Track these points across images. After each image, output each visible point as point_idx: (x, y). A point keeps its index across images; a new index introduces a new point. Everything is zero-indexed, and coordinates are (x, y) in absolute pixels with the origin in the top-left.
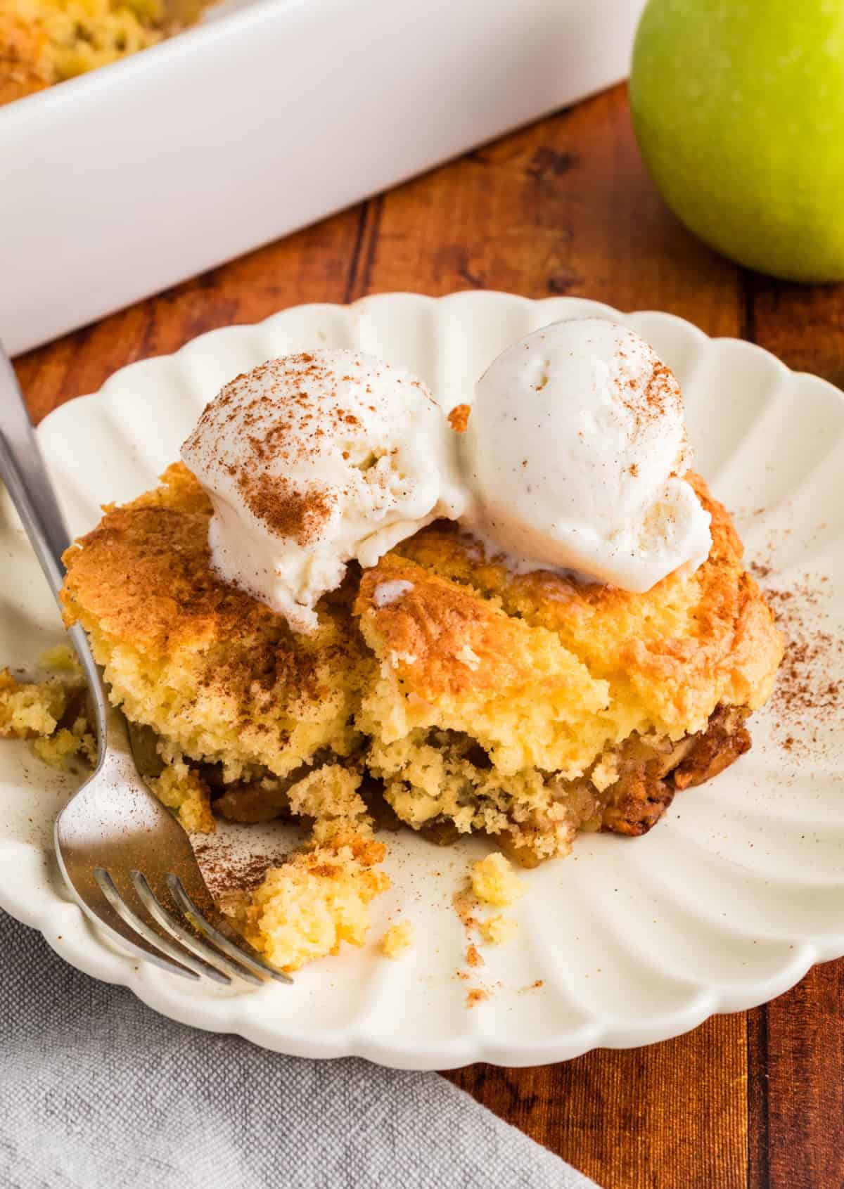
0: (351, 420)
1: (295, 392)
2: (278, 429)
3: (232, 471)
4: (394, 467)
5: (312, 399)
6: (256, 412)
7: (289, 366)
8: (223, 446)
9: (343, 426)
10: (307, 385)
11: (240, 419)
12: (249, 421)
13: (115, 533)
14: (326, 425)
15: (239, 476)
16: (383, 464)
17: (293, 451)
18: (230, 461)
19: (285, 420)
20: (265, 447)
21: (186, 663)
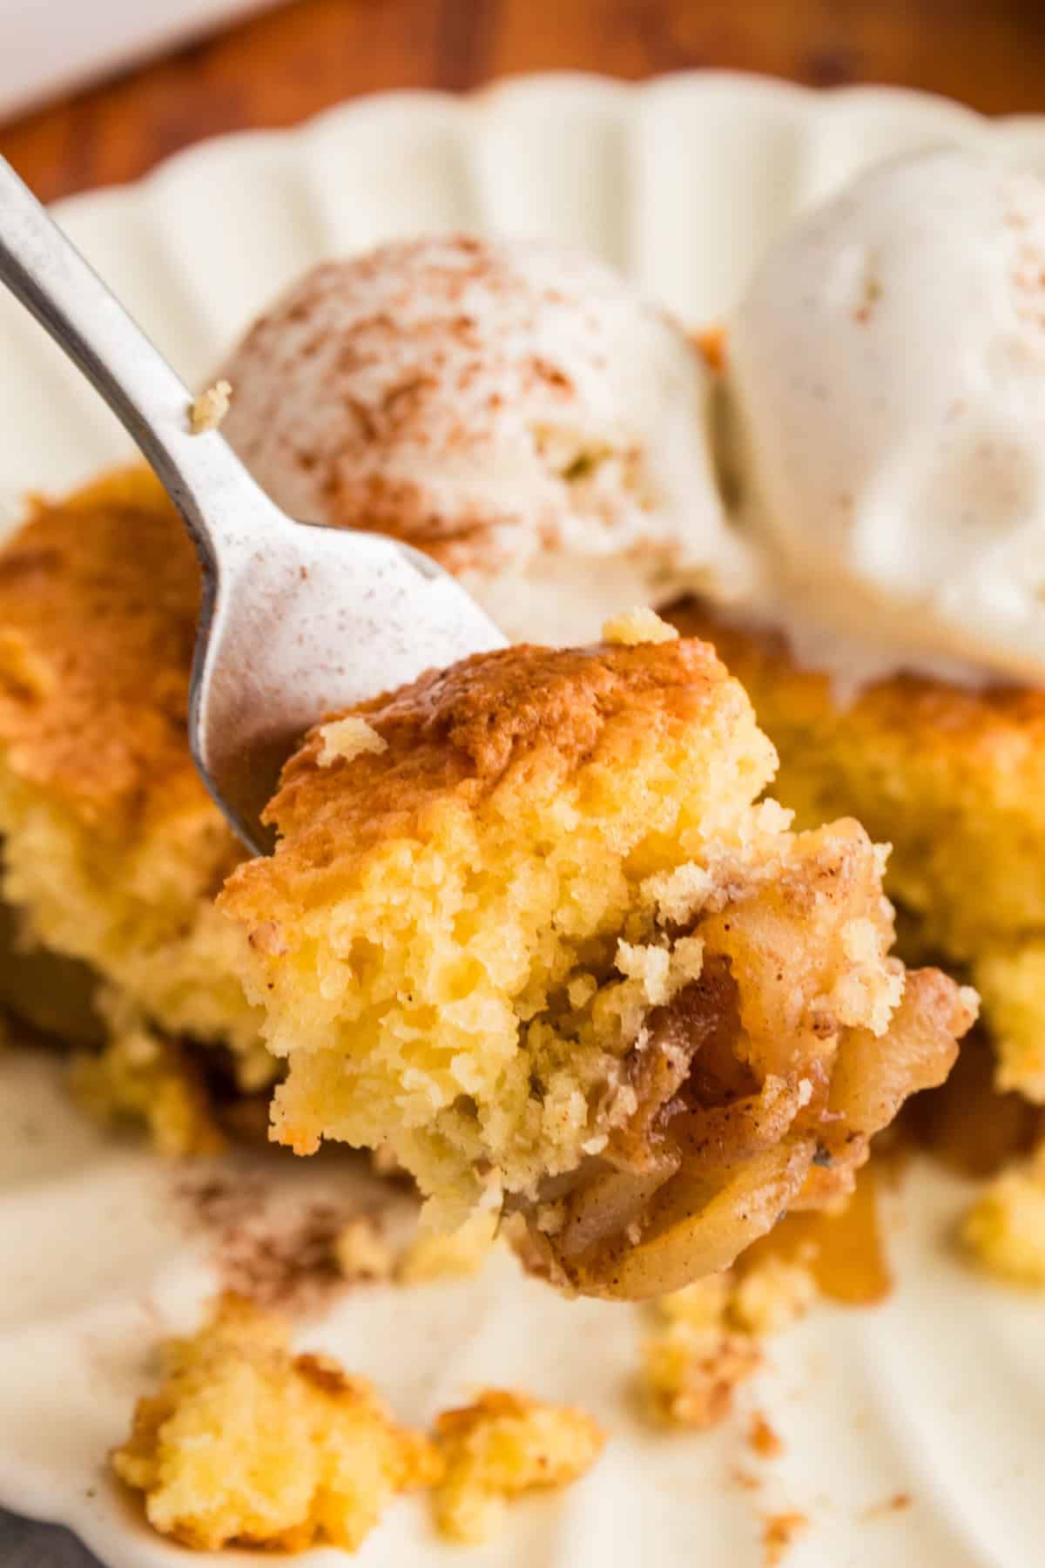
0: (558, 380)
1: (447, 311)
2: (410, 390)
3: (307, 461)
4: (630, 482)
5: (484, 331)
6: (364, 346)
7: (436, 257)
8: (290, 409)
9: (543, 390)
10: (476, 301)
11: (327, 357)
12: (349, 362)
13: (49, 562)
14: (508, 385)
15: (321, 473)
16: (608, 477)
17: (438, 433)
18: (303, 440)
19: (429, 369)
20: (380, 421)
21: (178, 851)
